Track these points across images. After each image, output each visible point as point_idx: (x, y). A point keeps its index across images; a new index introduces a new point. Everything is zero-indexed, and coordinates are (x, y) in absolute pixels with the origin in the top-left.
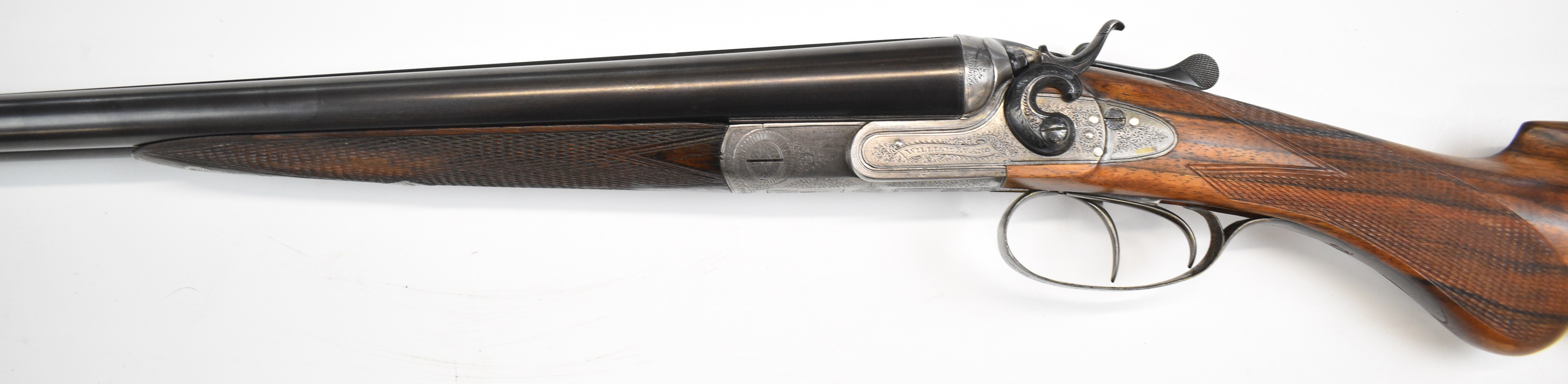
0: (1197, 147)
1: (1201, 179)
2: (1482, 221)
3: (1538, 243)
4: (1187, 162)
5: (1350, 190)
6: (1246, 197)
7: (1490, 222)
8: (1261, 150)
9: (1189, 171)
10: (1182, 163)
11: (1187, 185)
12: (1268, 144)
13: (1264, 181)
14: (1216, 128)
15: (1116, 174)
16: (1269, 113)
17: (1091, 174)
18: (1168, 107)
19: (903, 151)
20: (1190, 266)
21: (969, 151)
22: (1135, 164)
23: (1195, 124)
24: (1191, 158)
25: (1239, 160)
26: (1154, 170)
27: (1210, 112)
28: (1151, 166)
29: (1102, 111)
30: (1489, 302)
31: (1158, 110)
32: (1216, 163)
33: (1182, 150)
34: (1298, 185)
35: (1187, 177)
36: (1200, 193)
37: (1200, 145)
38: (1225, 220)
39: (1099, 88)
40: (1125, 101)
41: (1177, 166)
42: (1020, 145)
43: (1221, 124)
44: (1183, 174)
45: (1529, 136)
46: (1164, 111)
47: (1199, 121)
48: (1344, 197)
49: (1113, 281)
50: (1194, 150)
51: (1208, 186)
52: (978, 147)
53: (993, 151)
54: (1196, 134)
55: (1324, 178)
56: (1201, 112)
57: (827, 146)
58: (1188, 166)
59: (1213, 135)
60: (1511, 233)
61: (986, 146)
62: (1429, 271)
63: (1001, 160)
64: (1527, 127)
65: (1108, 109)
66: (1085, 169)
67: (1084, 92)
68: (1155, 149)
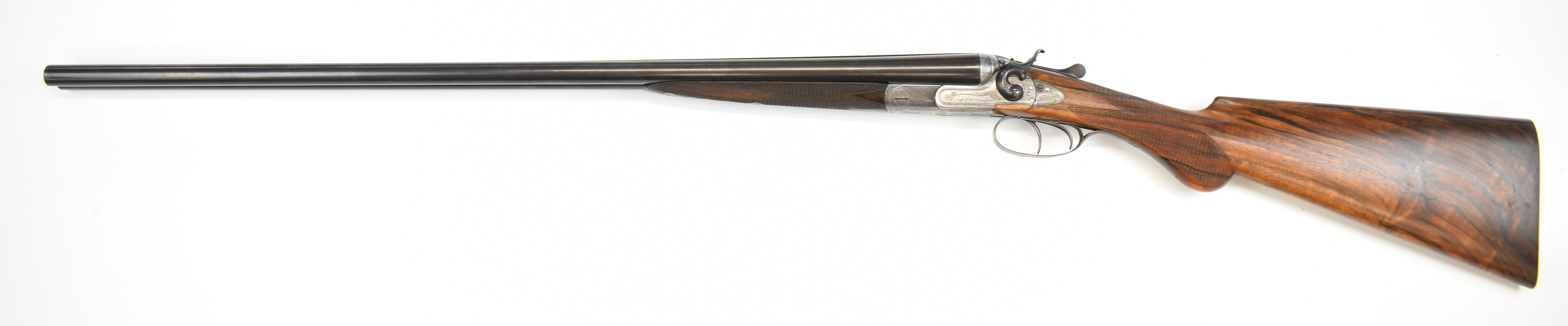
0: (1072, 100)
1: (1073, 113)
2: (1190, 135)
3: (1213, 145)
4: (1068, 106)
5: (1135, 120)
6: (1092, 121)
7: (1193, 136)
8: (1099, 103)
9: (1069, 110)
10: (1066, 106)
11: (1068, 115)
12: (1102, 101)
13: (1099, 115)
14: (1081, 93)
15: (1039, 110)
16: (1104, 88)
17: (1029, 109)
18: (1061, 84)
19: (955, 97)
20: (1070, 149)
21: (982, 98)
22: (1047, 106)
23: (1072, 91)
24: (1070, 105)
25: (1089, 106)
26: (1055, 109)
27: (1079, 87)
28: (1053, 107)
29: (1035, 85)
30: (1191, 168)
31: (1057, 85)
32: (1080, 107)
33: (1067, 101)
34: (1113, 117)
35: (1068, 112)
36: (1073, 119)
37: (1073, 100)
38: (1085, 132)
39: (1034, 76)
40: (1044, 81)
41: (1064, 107)
42: (1002, 96)
43: (1083, 92)
44: (1066, 111)
45: (1218, 102)
46: (1059, 86)
47: (1074, 90)
48: (1132, 123)
49: (1038, 153)
50: (1071, 101)
51: (1076, 116)
52: (985, 97)
53: (991, 98)
54: (1072, 95)
55: (1124, 115)
56: (1075, 87)
57: (926, 94)
58: (1068, 108)
59: (1079, 96)
60: (1202, 141)
61: (988, 96)
62: (1167, 154)
63: (994, 102)
64: (1217, 99)
65: (1037, 84)
66: (1027, 107)
67: (1028, 77)
68: (1055, 100)
